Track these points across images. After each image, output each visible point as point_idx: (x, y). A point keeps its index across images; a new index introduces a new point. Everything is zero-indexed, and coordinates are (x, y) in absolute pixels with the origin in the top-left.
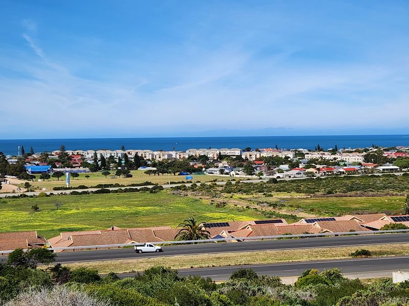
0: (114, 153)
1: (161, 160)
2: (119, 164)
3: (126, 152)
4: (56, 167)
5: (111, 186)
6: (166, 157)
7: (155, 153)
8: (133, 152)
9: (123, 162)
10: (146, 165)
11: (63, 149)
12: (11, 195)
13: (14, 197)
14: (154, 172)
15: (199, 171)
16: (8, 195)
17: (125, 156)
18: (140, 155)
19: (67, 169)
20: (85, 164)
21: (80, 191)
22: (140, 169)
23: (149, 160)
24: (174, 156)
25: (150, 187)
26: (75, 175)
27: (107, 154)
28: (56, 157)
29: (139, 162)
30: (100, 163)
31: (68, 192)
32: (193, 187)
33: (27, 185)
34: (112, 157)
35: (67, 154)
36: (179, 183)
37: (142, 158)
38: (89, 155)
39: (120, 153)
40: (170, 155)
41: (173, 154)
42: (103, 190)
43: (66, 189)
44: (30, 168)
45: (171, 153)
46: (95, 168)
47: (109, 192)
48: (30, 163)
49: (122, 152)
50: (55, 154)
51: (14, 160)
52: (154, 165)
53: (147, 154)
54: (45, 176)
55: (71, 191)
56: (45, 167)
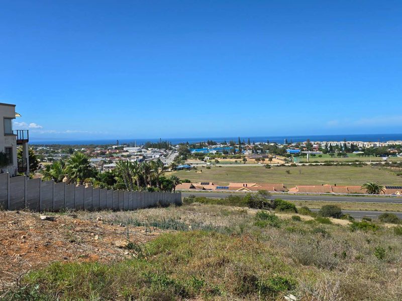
0: (338, 143)
1: (368, 147)
2: (341, 150)
3: (347, 143)
4: (303, 151)
5: (333, 162)
6: (372, 145)
7: (365, 143)
8: (351, 143)
9: (343, 148)
10: (358, 150)
11: (308, 141)
12: (276, 165)
13: (278, 166)
14: (362, 154)
15: (394, 154)
16: (275, 165)
17: (345, 145)
18: (355, 144)
19: (310, 152)
20: (320, 149)
21: (314, 164)
22: (354, 152)
23: (361, 147)
24: (378, 145)
25: (357, 163)
26: (314, 155)
27: (334, 144)
28: (304, 145)
29: (354, 148)
30: (329, 149)
31: (307, 164)
32: (387, 164)
33: (285, 160)
34: (337, 145)
35: (311, 144)
36: (378, 161)
37: (356, 146)
38: (323, 144)
39: (342, 143)
40: (375, 145)
41: (378, 144)
42: (328, 164)
43: (307, 162)
44: (288, 151)
45: (376, 143)
46: (326, 152)
47: (331, 165)
48: (289, 148)
49: (344, 142)
50: (304, 144)
51: (282, 147)
52: (363, 150)
53: (360, 144)
54: (297, 155)
55: (309, 164)
56: (297, 150)
